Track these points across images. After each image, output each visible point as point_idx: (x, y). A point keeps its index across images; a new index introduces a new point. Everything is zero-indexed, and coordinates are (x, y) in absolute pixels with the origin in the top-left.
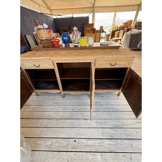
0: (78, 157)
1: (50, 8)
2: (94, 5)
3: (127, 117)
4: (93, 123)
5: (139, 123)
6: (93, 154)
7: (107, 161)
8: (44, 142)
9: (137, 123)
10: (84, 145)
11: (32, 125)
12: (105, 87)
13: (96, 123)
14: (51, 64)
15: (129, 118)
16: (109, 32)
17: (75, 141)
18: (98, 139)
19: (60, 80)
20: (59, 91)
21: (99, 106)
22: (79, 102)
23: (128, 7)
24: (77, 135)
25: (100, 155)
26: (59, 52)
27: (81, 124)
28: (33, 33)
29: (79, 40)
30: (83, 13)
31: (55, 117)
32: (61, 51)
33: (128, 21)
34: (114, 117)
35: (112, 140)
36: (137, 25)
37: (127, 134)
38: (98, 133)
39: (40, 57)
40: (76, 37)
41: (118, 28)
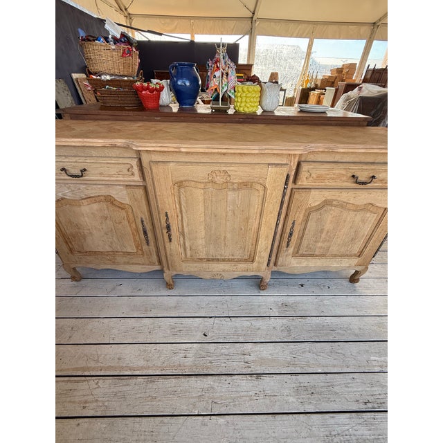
1: (126, 9)
2: (254, 14)
13: (297, 390)
14: (132, 167)
16: (293, 92)
22: (225, 306)
23: (346, 26)
26: (163, 126)
27: (241, 397)
28: (73, 74)
29: (233, 91)
31: (142, 368)
33: (343, 65)
34: (354, 362)
36: (369, 77)
39: (87, 137)
40: (225, 76)
41: (319, 83)
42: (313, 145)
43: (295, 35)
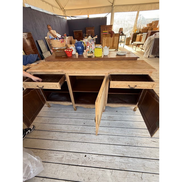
0: (88, 172)
1: (63, 8)
2: (113, 4)
3: (142, 135)
4: (105, 139)
5: (155, 142)
6: (103, 171)
7: (116, 178)
8: (56, 154)
9: (152, 142)
10: (94, 160)
11: (44, 137)
12: (120, 101)
13: (108, 139)
15: (144, 136)
16: (130, 35)
17: (86, 156)
18: (109, 156)
19: (73, 92)
20: (71, 104)
21: (113, 121)
22: (91, 116)
24: (88, 150)
25: (109, 172)
27: (92, 139)
28: (45, 37)
30: (100, 13)
31: (66, 130)
32: (74, 62)
33: (153, 22)
34: (128, 133)
35: (123, 158)
37: (140, 153)
38: (109, 150)
41: (141, 30)
42: (112, 70)
43: (131, 10)
